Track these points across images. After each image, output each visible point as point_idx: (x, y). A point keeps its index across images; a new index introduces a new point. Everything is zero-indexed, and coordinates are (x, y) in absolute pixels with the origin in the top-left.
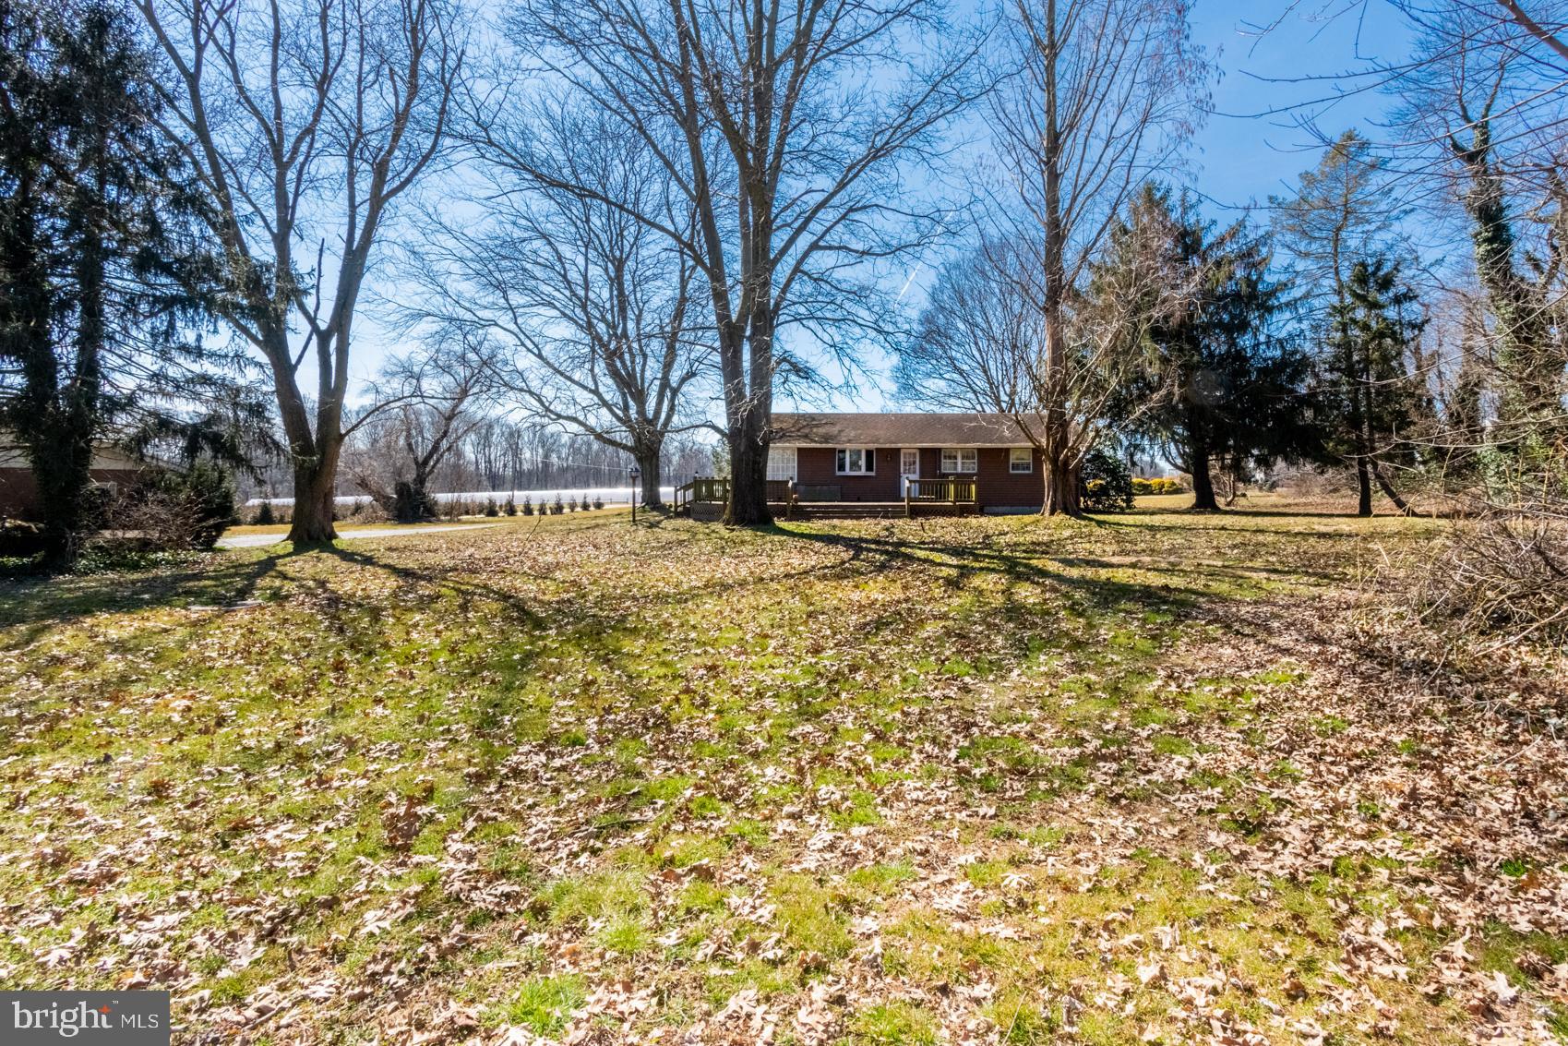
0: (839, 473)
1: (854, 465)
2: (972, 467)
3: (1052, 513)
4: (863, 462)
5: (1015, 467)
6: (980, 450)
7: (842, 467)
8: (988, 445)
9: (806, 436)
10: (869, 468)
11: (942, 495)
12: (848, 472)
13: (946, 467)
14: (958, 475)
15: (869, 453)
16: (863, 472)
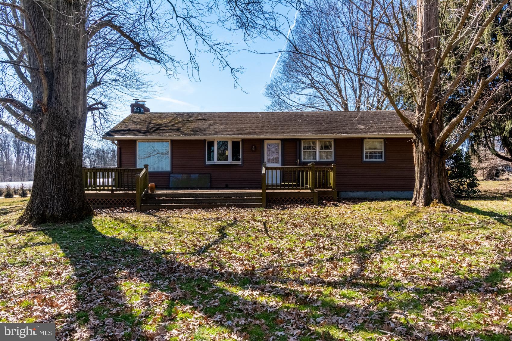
0: (208, 163)
1: (222, 156)
2: (329, 157)
3: (427, 203)
4: (229, 153)
5: (370, 155)
6: (336, 140)
7: (210, 158)
8: (344, 136)
9: (178, 130)
10: (235, 157)
11: (302, 184)
12: (216, 161)
13: (305, 157)
14: (317, 163)
15: (235, 145)
16: (230, 161)
